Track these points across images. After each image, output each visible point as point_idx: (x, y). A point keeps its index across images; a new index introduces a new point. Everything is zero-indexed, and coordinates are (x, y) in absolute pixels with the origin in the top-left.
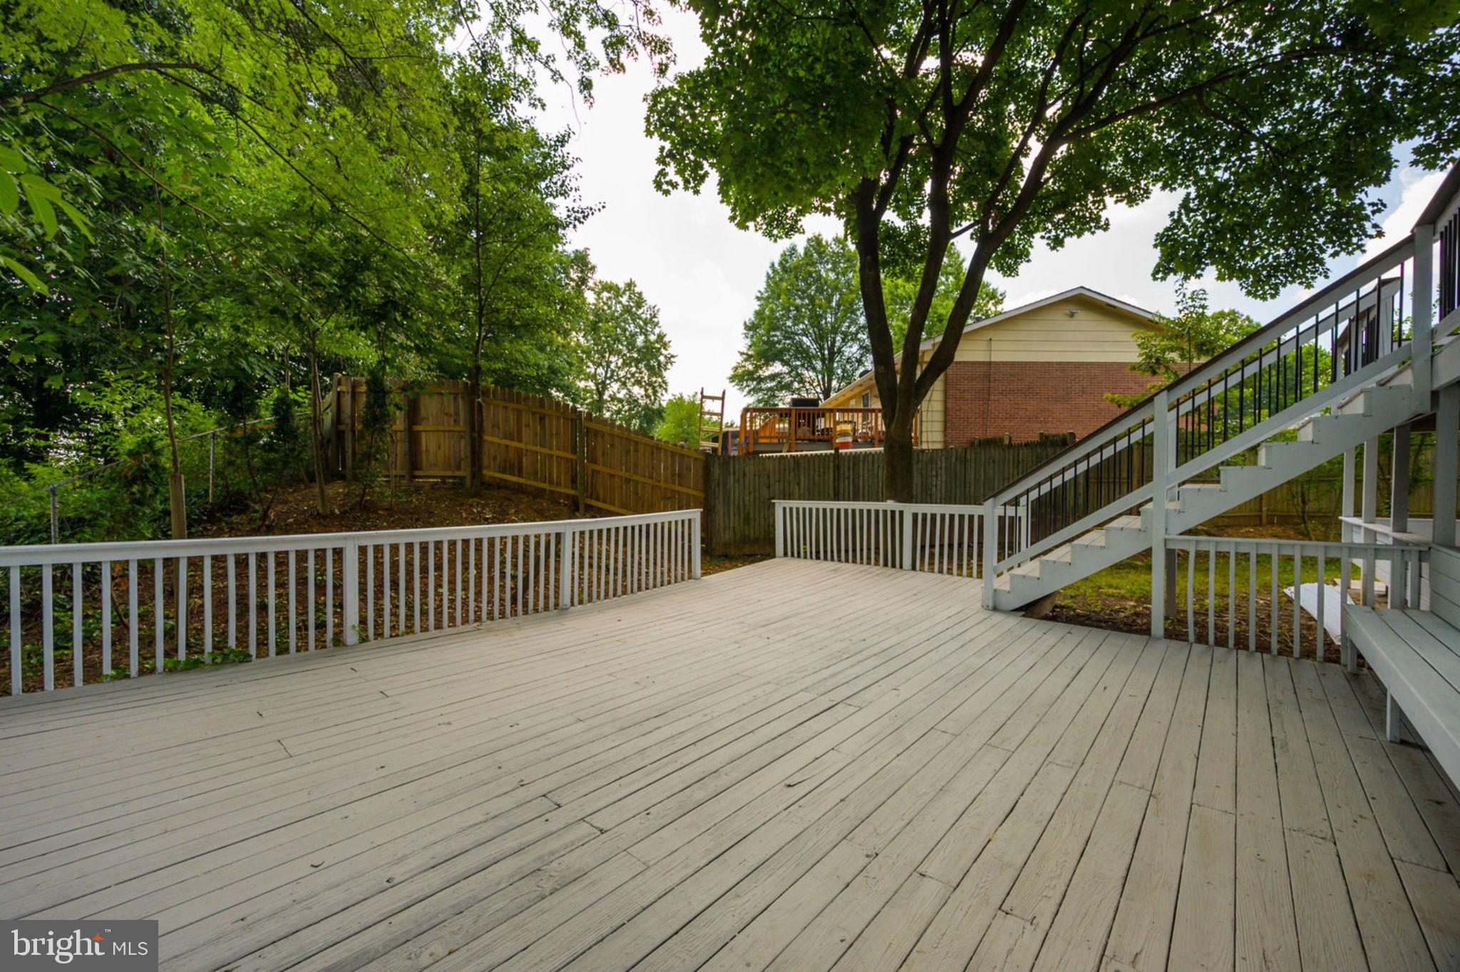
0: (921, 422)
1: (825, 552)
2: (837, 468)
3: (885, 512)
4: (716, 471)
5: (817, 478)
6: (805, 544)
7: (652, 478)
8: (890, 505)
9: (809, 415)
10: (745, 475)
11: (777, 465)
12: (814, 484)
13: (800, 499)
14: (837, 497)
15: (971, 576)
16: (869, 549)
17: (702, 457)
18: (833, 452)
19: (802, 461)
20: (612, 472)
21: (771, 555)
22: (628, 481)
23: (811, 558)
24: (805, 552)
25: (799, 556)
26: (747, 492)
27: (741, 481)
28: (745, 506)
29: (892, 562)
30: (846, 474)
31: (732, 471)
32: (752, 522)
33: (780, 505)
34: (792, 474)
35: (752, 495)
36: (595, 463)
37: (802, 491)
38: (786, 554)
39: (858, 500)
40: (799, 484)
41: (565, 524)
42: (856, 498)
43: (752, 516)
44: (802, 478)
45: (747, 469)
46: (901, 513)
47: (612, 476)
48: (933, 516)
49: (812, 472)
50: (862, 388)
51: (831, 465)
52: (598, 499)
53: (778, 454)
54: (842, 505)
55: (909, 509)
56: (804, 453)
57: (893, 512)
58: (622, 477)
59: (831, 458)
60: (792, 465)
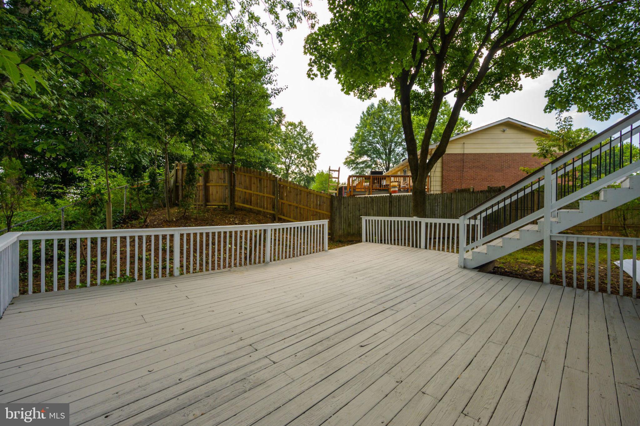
0: (431, 181)
1: (385, 240)
2: (391, 202)
3: (413, 222)
4: (336, 203)
5: (381, 206)
6: (375, 236)
7: (307, 206)
8: (415, 219)
9: (378, 178)
10: (348, 205)
11: (363, 201)
12: (380, 209)
13: (373, 216)
14: (390, 215)
15: (454, 252)
16: (405, 239)
17: (330, 197)
18: (389, 195)
19: (374, 199)
20: (290, 203)
21: (360, 241)
22: (297, 207)
23: (378, 242)
24: (376, 240)
25: (373, 242)
26: (350, 212)
27: (347, 208)
28: (348, 219)
29: (416, 245)
30: (395, 204)
31: (343, 203)
32: (351, 226)
33: (364, 219)
34: (370, 205)
35: (352, 214)
36: (283, 200)
37: (374, 212)
38: (367, 241)
39: (400, 217)
40: (373, 209)
41: (268, 226)
42: (399, 216)
43: (351, 223)
44: (375, 207)
45: (349, 202)
46: (420, 222)
47: (290, 205)
48: (435, 224)
49: (379, 204)
50: (404, 166)
51: (388, 200)
52: (284, 216)
53: (364, 196)
54: (393, 219)
55: (424, 221)
56: (375, 195)
57: (416, 222)
58: (294, 206)
59: (388, 198)
60: (370, 200)
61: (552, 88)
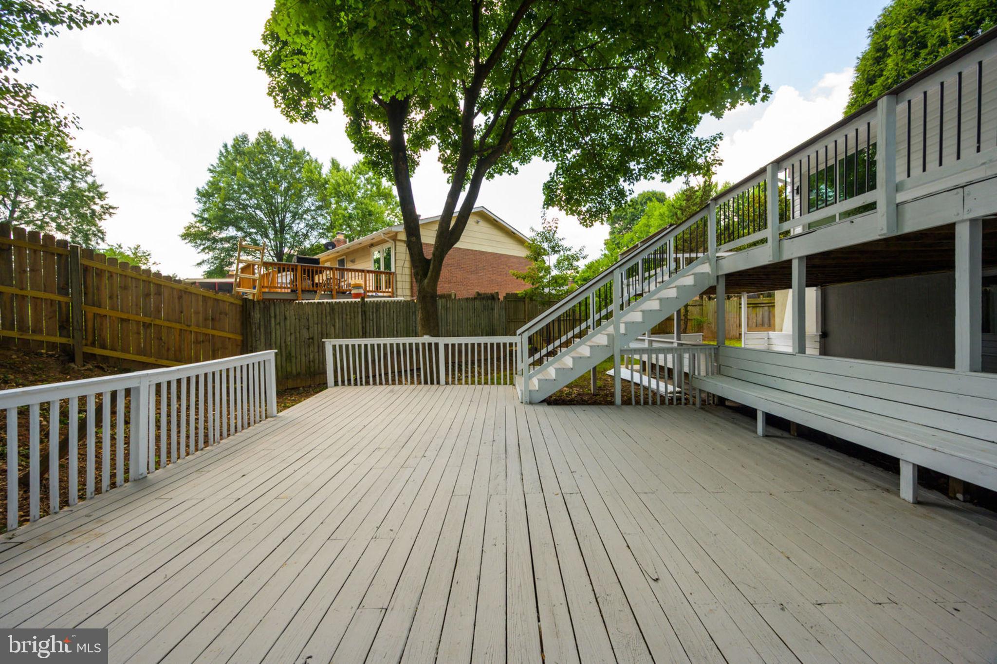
0: (396, 281)
1: (374, 376)
2: (364, 313)
3: (424, 344)
4: (257, 315)
5: (349, 321)
6: (355, 373)
7: (180, 323)
8: (427, 339)
10: (285, 318)
11: (315, 310)
12: (347, 326)
13: (335, 338)
14: (364, 335)
17: (239, 302)
18: (359, 300)
19: (336, 307)
20: (124, 316)
21: (323, 386)
22: (147, 326)
23: (361, 384)
24: (356, 380)
25: (349, 384)
26: (288, 333)
27: (282, 324)
28: (286, 346)
30: (371, 317)
31: (273, 315)
32: (294, 360)
33: (329, 344)
34: (328, 318)
35: (293, 337)
36: (100, 306)
37: (337, 331)
38: (336, 384)
39: (380, 337)
40: (334, 326)
43: (293, 354)
44: (337, 321)
45: (287, 314)
46: (437, 345)
47: (123, 320)
49: (345, 316)
50: (339, 254)
51: (360, 310)
53: (307, 301)
54: (369, 341)
55: (442, 341)
56: (338, 300)
57: (430, 344)
58: (138, 322)
59: (360, 305)
60: (328, 310)
61: (549, 182)
